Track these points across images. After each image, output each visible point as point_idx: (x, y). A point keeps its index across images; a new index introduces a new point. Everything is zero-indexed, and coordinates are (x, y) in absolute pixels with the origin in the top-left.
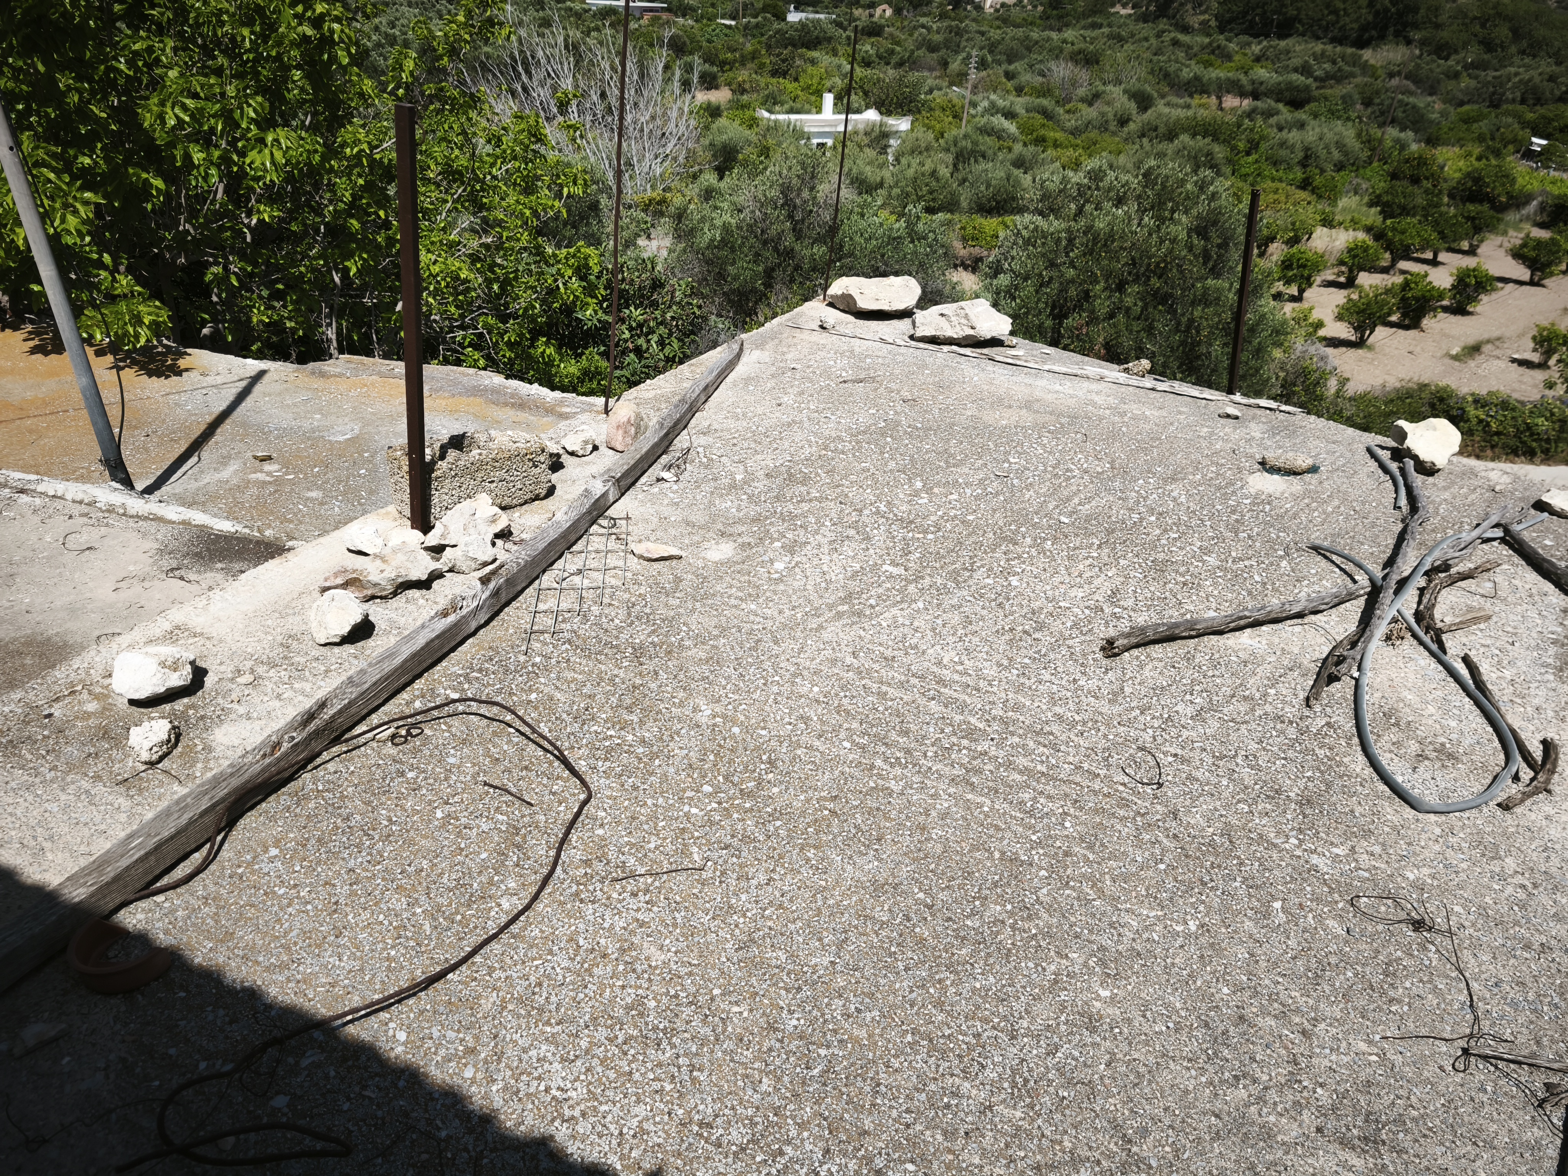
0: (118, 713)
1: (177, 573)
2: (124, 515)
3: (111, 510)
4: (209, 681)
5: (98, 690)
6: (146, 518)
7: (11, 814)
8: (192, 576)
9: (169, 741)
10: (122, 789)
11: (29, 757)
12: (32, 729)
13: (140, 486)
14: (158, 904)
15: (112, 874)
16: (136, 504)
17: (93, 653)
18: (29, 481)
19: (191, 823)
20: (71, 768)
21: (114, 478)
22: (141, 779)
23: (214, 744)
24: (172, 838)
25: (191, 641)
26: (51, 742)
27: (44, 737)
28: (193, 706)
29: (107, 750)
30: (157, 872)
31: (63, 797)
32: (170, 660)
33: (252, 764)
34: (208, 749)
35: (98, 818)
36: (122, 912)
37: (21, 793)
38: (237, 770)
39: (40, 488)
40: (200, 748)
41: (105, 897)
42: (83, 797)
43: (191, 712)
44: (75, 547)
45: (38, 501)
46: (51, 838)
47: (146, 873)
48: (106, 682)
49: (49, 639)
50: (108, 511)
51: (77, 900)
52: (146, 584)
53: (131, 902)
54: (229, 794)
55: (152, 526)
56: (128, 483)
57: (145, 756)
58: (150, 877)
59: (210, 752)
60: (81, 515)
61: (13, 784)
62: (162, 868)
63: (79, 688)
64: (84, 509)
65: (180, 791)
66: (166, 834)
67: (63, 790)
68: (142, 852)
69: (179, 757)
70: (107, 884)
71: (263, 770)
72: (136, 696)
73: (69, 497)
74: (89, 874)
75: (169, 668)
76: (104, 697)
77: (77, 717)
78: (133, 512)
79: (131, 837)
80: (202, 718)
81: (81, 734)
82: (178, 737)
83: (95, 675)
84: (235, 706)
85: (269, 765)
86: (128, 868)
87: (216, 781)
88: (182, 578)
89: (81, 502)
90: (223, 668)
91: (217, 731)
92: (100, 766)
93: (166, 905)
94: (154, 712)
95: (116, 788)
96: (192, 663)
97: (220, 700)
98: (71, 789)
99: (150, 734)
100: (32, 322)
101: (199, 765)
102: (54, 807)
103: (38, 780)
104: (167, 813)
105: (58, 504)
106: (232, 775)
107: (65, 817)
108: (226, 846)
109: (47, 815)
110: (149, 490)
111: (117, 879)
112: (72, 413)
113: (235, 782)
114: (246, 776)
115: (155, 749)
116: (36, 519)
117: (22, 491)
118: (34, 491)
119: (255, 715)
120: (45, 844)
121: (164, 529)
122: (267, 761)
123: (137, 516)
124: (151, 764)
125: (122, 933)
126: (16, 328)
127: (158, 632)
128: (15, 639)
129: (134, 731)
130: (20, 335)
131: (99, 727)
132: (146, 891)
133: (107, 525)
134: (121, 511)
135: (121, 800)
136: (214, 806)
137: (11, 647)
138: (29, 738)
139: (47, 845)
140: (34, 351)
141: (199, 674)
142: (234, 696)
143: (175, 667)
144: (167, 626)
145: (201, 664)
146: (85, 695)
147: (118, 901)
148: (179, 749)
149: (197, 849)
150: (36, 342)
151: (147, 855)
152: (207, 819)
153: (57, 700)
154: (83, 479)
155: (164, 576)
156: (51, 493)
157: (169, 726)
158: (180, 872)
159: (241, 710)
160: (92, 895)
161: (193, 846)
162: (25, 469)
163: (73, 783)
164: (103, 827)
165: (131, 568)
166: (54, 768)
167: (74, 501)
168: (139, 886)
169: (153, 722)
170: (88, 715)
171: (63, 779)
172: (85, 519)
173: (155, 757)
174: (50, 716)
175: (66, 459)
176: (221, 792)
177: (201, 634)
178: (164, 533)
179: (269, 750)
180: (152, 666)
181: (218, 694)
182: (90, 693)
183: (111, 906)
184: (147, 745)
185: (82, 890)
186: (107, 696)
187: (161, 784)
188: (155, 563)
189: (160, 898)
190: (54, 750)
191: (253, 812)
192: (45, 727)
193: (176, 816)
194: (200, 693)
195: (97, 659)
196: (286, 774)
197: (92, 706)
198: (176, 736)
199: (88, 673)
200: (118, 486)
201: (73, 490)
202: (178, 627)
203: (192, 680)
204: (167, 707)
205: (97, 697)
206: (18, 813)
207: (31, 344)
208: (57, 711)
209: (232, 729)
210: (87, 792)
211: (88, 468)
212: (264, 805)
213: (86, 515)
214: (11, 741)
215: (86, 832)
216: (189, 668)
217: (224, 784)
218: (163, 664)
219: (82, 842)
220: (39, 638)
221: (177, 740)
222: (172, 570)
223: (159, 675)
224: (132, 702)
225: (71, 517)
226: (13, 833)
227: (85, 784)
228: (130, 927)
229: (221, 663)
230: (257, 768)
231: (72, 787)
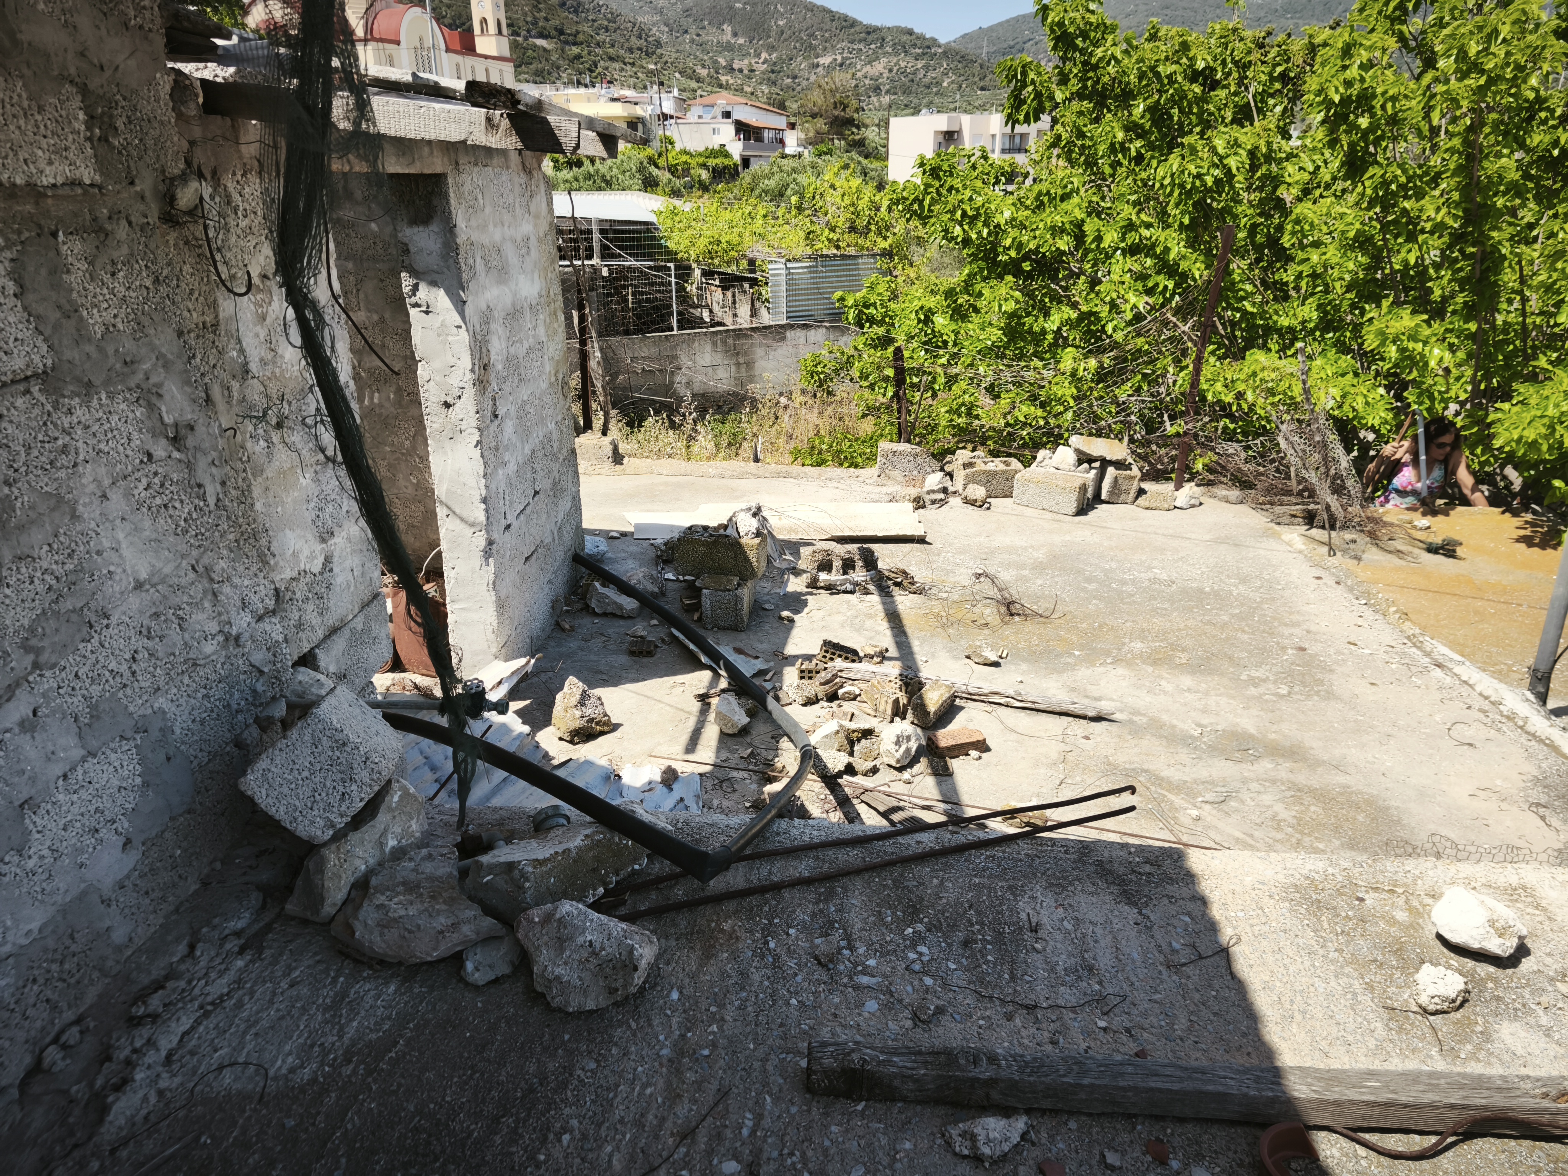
0: (1421, 937)
1: (1542, 811)
2: (1521, 728)
3: (1511, 717)
4: (1527, 965)
5: (1415, 903)
6: (1541, 741)
7: (1285, 966)
8: (1555, 822)
9: (1454, 1001)
10: (1386, 1015)
11: (1326, 926)
12: (1341, 902)
13: (1552, 704)
14: (1356, 1156)
15: (1336, 1097)
16: (1539, 723)
17: (1429, 864)
18: (1451, 660)
19: (1431, 1106)
20: (1353, 961)
21: (1532, 688)
22: (1408, 1018)
23: (1495, 1035)
24: (1406, 1106)
25: (1530, 910)
26: (1350, 924)
27: (1347, 916)
28: (1495, 980)
29: (1393, 967)
30: (1374, 1125)
31: (1333, 984)
32: (1502, 922)
33: (1526, 1094)
34: (1487, 1036)
35: (1351, 1026)
36: (1323, 1134)
37: (1302, 953)
38: (1506, 1087)
39: (1457, 670)
40: (1479, 1029)
41: (1319, 1110)
42: (1349, 996)
43: (1490, 985)
44: (1458, 737)
45: (1448, 680)
46: (1304, 1013)
47: (1364, 1118)
48: (1430, 901)
49: (1388, 808)
50: (1508, 718)
51: (1296, 1094)
52: (1504, 806)
53: (1336, 1132)
54: (1485, 1108)
55: (1542, 751)
56: (1543, 698)
57: (1424, 1000)
58: (1365, 1124)
59: (1487, 1041)
60: (1480, 710)
61: (1301, 941)
62: (1380, 1125)
63: (1400, 890)
64: (1486, 705)
65: (1440, 1065)
66: (1403, 1098)
67: (1336, 977)
68: (1372, 1098)
69: (1455, 1023)
70: (1327, 1101)
71: (1536, 1111)
72: (1447, 935)
73: (1478, 688)
74: (1319, 1079)
75: (1496, 930)
76: (1418, 913)
77: (1383, 917)
78: (1530, 728)
79: (1371, 1074)
80: (1499, 999)
81: (1378, 935)
82: (1465, 1001)
83: (1421, 887)
84: (1540, 1011)
85: (1546, 1109)
86: (1352, 1102)
87: (1480, 1082)
88: (1543, 818)
89: (1486, 698)
90: (1548, 960)
91: (1505, 1024)
92: (1378, 978)
93: (1364, 1163)
94: (1455, 960)
95: (1381, 1010)
96: (1521, 938)
97: (1527, 993)
98: (1343, 981)
99: (1439, 981)
100: (1535, 512)
101: (1469, 1047)
102: (1321, 986)
103: (1321, 952)
104: (1413, 1077)
105: (1465, 691)
106: (1499, 1089)
107: (1325, 1004)
108: (1450, 1154)
109: (1312, 989)
110: (1558, 712)
111: (1337, 1103)
112: (1524, 608)
113: (1499, 1101)
114: (1513, 1103)
115: (1436, 1000)
116: (1438, 696)
117: (1439, 665)
118: (1450, 670)
119: (1557, 1036)
120: (1296, 1014)
121: (1553, 758)
122: (1546, 1104)
123: (1534, 735)
124: (1425, 1011)
125: (1310, 1153)
126: (1515, 514)
127: (1502, 881)
128: (1361, 793)
129: (1426, 967)
130: (1517, 521)
131: (1397, 940)
132: (1352, 1133)
133: (1499, 730)
134: (1521, 723)
135: (1379, 1025)
136: (1463, 1107)
137: (1354, 798)
138: (1334, 908)
139: (1298, 1017)
140: (1519, 540)
141: (1522, 951)
142: (1544, 999)
143: (1502, 933)
144: (1514, 880)
145: (1529, 943)
146: (1401, 901)
147: (1326, 1122)
148: (1458, 1015)
149: (1421, 1133)
150: (1528, 532)
151: (1375, 1104)
152: (1449, 1114)
153: (1376, 889)
154: (1501, 676)
155: (1526, 807)
156: (1464, 678)
157: (1462, 986)
158: (1393, 1142)
159: (1544, 1020)
160: (1310, 1101)
161: (1419, 1128)
162: (1453, 645)
163: (1348, 976)
164: (1350, 1038)
165: (1499, 782)
166: (1339, 951)
167: (1481, 694)
168: (1351, 1124)
169: (1449, 972)
170: (1392, 922)
171: (1342, 967)
172: (1481, 716)
173: (1432, 1008)
174: (1362, 900)
175: (1494, 650)
176: (1479, 1100)
177: (1545, 910)
178: (1550, 763)
179: (1554, 1093)
180: (1480, 917)
181: (1528, 985)
182: (1407, 902)
183: (1318, 1122)
184: (1431, 991)
185: (1304, 1088)
186: (1419, 914)
187: (1422, 1038)
188: (1524, 789)
189: (1362, 1151)
190: (1348, 934)
191: (1497, 1141)
192: (1353, 908)
193: (1421, 1087)
194: (1510, 971)
195: (1430, 873)
196: (1558, 1132)
197: (1401, 916)
198: (1462, 1002)
199: (1415, 882)
200: (1531, 697)
201: (1486, 683)
202: (1524, 888)
203: (1511, 956)
204: (1470, 963)
205: (1411, 910)
206: (1292, 969)
207: (1522, 532)
208: (1370, 899)
209: (1523, 1034)
210: (1355, 994)
211: (1510, 667)
212: (1513, 1143)
213: (1484, 712)
214: (1319, 901)
215: (1334, 1031)
216: (1515, 942)
217: (1486, 1093)
218: (1492, 923)
219: (1325, 1038)
220: (1380, 803)
221: (1461, 1005)
222: (1538, 805)
223: (1482, 931)
224: (1440, 937)
225: (1469, 708)
226: (1278, 984)
227: (1357, 985)
228: (1322, 1155)
229: (1549, 954)
230: (1531, 1103)
231: (1345, 979)
